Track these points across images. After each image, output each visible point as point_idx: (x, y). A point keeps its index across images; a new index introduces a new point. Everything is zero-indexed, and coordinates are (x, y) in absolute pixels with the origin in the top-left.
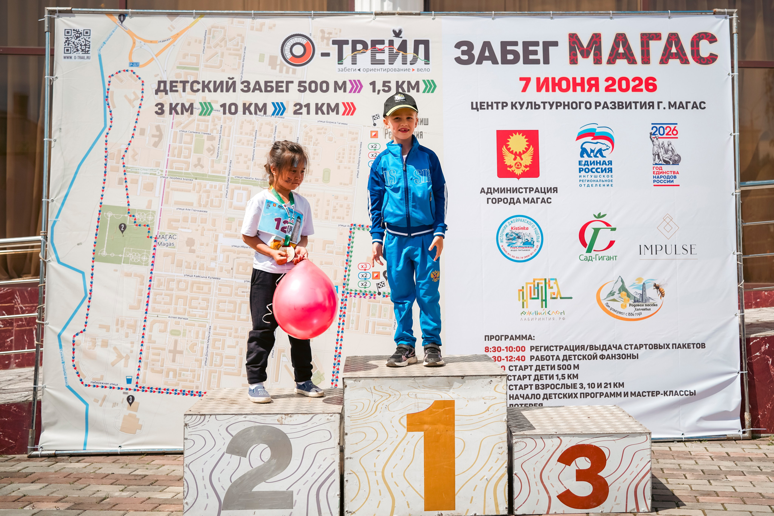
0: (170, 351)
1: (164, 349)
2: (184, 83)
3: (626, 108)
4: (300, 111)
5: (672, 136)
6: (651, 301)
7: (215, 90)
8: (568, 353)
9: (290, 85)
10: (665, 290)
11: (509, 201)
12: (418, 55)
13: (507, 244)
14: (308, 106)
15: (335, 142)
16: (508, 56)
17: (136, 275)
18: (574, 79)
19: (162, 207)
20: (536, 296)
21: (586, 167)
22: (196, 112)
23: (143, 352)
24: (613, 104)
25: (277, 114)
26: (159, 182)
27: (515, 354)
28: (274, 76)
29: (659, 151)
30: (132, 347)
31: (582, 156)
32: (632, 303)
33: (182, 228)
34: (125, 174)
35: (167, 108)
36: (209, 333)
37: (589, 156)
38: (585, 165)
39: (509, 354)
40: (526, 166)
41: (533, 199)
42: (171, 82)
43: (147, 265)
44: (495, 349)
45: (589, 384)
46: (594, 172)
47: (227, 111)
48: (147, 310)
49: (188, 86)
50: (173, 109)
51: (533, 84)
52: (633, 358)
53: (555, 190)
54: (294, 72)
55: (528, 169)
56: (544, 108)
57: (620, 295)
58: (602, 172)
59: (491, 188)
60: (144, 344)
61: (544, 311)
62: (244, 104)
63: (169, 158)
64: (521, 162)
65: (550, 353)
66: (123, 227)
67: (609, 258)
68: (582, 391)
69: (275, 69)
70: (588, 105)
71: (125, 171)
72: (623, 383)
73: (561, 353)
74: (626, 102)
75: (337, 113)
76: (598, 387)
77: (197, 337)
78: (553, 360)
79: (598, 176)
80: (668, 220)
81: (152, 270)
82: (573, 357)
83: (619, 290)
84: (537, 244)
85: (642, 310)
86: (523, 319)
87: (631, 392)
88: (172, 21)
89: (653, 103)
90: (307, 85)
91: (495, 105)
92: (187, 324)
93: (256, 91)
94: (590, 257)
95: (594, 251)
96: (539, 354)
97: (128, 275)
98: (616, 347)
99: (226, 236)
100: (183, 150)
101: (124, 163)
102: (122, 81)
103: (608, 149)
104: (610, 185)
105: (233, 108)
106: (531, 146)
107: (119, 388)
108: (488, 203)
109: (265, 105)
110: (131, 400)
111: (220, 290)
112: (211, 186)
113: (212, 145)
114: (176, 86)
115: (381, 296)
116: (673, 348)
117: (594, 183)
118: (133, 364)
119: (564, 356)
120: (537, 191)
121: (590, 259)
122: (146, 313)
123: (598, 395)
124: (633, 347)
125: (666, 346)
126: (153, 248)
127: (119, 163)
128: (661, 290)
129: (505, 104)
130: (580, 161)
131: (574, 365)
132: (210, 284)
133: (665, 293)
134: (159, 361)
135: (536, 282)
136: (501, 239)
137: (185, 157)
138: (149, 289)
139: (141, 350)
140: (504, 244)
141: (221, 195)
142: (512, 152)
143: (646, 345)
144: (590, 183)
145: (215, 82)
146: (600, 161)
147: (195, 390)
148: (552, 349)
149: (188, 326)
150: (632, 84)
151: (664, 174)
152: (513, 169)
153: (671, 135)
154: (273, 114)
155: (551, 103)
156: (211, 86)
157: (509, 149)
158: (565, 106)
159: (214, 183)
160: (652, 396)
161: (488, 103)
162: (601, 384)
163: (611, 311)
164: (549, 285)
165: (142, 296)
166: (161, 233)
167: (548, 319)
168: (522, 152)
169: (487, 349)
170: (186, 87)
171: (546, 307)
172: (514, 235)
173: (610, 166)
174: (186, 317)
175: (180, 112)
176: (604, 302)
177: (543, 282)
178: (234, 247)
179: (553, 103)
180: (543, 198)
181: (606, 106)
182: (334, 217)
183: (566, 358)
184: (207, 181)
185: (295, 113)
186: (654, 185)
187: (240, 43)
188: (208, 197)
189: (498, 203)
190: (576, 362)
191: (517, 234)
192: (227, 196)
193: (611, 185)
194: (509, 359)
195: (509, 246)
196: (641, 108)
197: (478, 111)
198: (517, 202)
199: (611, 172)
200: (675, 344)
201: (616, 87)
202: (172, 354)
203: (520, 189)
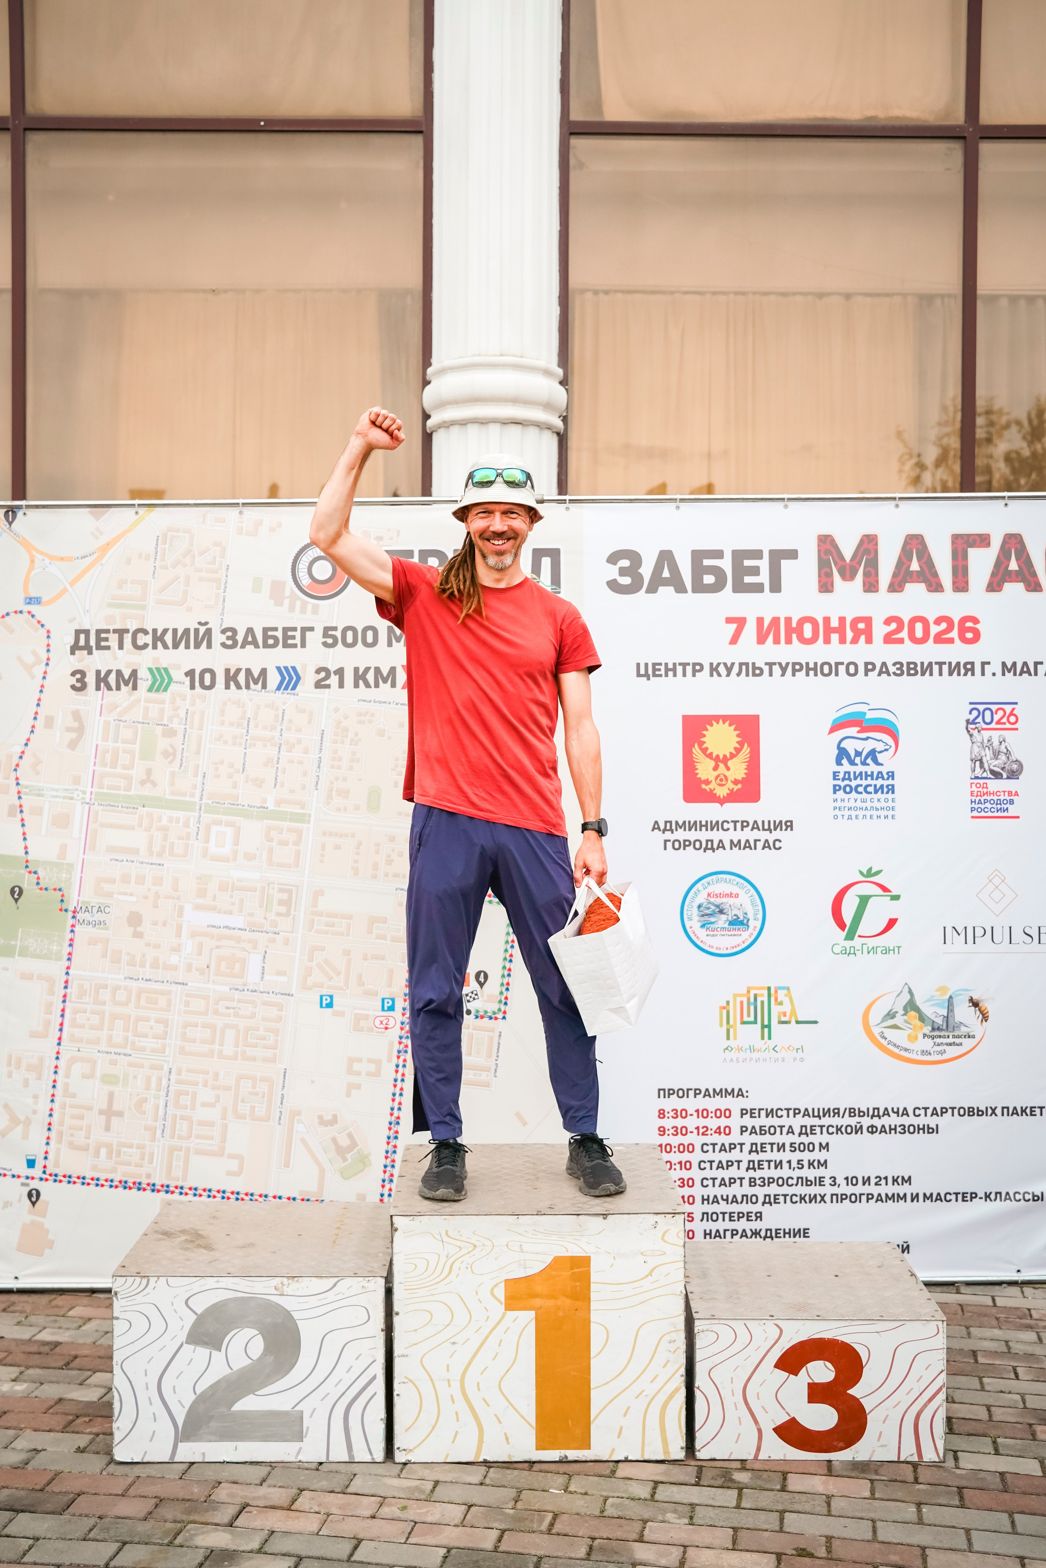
0: (101, 1112)
1: (90, 1109)
2: (121, 632)
3: (923, 674)
4: (327, 682)
5: (1008, 726)
6: (963, 1029)
7: (176, 646)
8: (809, 1121)
9: (308, 634)
10: (989, 1009)
11: (704, 845)
12: (539, 576)
13: (700, 924)
14: (340, 672)
15: (390, 738)
16: (705, 577)
17: (40, 977)
18: (827, 620)
19: (85, 857)
20: (752, 1019)
21: (847, 782)
22: (143, 685)
23: (55, 1114)
24: (898, 666)
25: (286, 688)
26: (79, 812)
27: (713, 1123)
28: (280, 618)
29: (983, 754)
30: (36, 1103)
31: (839, 762)
32: (928, 1032)
33: (120, 893)
34: (20, 798)
35: (91, 679)
36: (169, 1080)
37: (852, 763)
38: (844, 779)
39: (702, 1122)
40: (736, 782)
41: (747, 841)
42: (99, 632)
43: (59, 959)
44: (677, 1114)
45: (847, 1178)
46: (861, 793)
47: (197, 684)
48: (60, 1039)
49: (128, 638)
50: (102, 680)
51: (750, 631)
52: (929, 1133)
53: (789, 825)
54: (315, 610)
55: (739, 786)
56: (771, 674)
57: (905, 1017)
58: (876, 792)
59: (671, 822)
60: (55, 1099)
61: (766, 1046)
62: (227, 671)
63: (96, 768)
64: (727, 773)
65: (776, 1122)
66: (17, 893)
67: (886, 951)
68: (835, 1190)
69: (281, 605)
70: (852, 670)
71: (19, 792)
72: (910, 1178)
73: (797, 1122)
74: (922, 663)
75: (393, 685)
76: (864, 1184)
77: (148, 1087)
78: (781, 1134)
79: (868, 800)
80: (997, 881)
81: (68, 968)
82: (818, 1130)
83: (905, 1009)
84: (754, 924)
85: (947, 1044)
86: (728, 1060)
87: (925, 1195)
88: (97, 519)
89: (972, 664)
90: (338, 634)
91: (679, 669)
92: (130, 1065)
93: (247, 647)
94: (852, 949)
95: (860, 936)
96: (757, 1123)
97: (27, 977)
98: (898, 1113)
99: (198, 907)
100: (120, 754)
101: (17, 779)
102: (12, 631)
103: (886, 750)
104: (890, 817)
105: (207, 677)
106: (746, 745)
107: (13, 1176)
108: (665, 849)
109: (264, 672)
110: (34, 1196)
111: (187, 1004)
112: (170, 820)
113: (171, 746)
114: (106, 639)
115: (472, 1016)
116: (1003, 1115)
117: (861, 813)
118: (38, 1135)
119: (802, 1127)
120: (755, 826)
121: (852, 952)
122: (59, 1044)
123: (864, 1198)
124: (929, 1112)
125: (990, 1111)
126: (69, 929)
127: (8, 779)
128: (983, 1009)
129: (698, 667)
130: (834, 773)
131: (821, 1144)
132: (169, 993)
133: (990, 1014)
134: (81, 1129)
135: (752, 993)
136: (690, 913)
137: (124, 767)
138: (64, 1001)
139: (51, 1110)
140: (694, 924)
141: (189, 834)
142: (710, 756)
143: (953, 1109)
144: (853, 813)
145: (175, 631)
146: (872, 773)
147: (145, 1181)
148: (779, 1114)
149: (132, 1069)
150: (934, 629)
151: (992, 797)
152: (711, 786)
153: (1004, 723)
154: (278, 688)
155: (784, 665)
156: (168, 638)
157: (704, 751)
158: (808, 669)
159: (175, 814)
160: (963, 1201)
161: (666, 664)
162: (869, 1178)
163: (890, 1047)
164: (776, 999)
165: (51, 1014)
166: (83, 902)
167: (773, 1060)
168: (728, 756)
169: (662, 1114)
170: (125, 641)
171: (770, 1038)
172: (713, 908)
173: (890, 782)
174: (128, 1051)
175: (114, 687)
176: (876, 1031)
177: (766, 992)
178: (210, 928)
179: (788, 664)
180: (767, 841)
181: (884, 670)
182: (387, 875)
183: (805, 1131)
184: (163, 811)
185: (318, 685)
186: (972, 817)
187: (218, 559)
188: (165, 838)
189: (684, 849)
190: (824, 1138)
191: (717, 906)
192: (199, 837)
193: (893, 817)
194: (701, 1131)
195: (703, 926)
196: (951, 673)
197: (649, 679)
198: (718, 847)
199: (893, 792)
200: (1008, 1108)
201: (904, 634)
202: (103, 1118)
203: (725, 824)
